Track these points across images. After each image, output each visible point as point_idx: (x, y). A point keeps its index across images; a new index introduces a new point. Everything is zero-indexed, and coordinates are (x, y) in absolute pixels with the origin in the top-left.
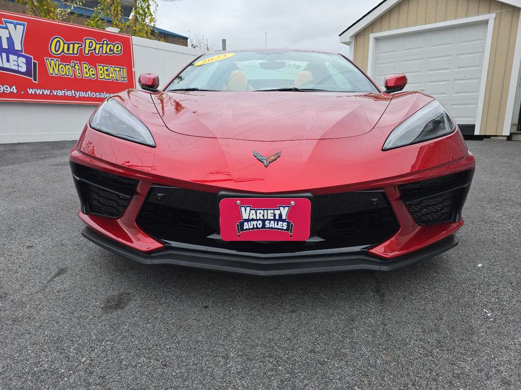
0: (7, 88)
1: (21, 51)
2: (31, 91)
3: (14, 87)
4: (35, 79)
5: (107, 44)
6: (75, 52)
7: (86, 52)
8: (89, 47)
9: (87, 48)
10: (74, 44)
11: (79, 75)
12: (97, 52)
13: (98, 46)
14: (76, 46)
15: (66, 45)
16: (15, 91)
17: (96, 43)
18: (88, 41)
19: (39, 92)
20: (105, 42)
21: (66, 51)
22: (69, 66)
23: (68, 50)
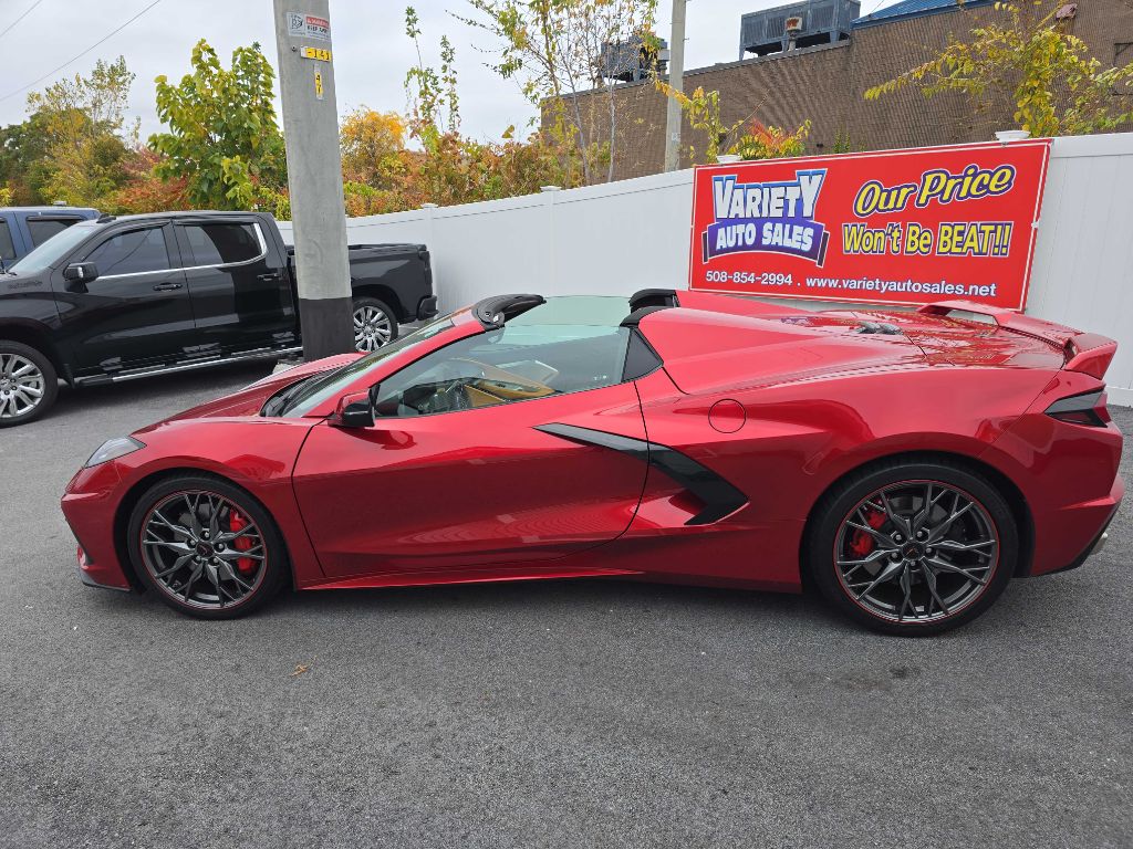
0: (780, 278)
1: (811, 218)
2: (810, 282)
3: (790, 276)
4: (820, 263)
5: (975, 176)
6: (899, 205)
7: (922, 201)
8: (931, 189)
9: (926, 192)
10: (899, 189)
11: (896, 249)
12: (946, 197)
13: (952, 183)
14: (904, 191)
15: (885, 194)
16: (790, 282)
17: (948, 178)
18: (929, 178)
19: (822, 283)
20: (971, 171)
21: (881, 207)
22: (882, 235)
23: (886, 203)
